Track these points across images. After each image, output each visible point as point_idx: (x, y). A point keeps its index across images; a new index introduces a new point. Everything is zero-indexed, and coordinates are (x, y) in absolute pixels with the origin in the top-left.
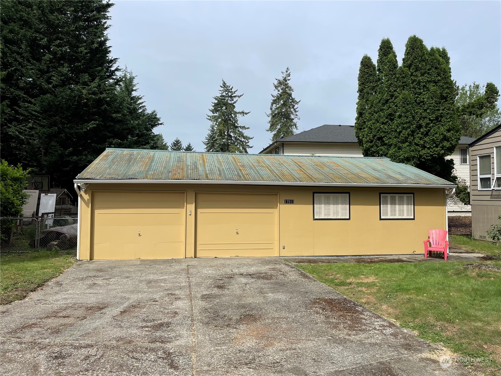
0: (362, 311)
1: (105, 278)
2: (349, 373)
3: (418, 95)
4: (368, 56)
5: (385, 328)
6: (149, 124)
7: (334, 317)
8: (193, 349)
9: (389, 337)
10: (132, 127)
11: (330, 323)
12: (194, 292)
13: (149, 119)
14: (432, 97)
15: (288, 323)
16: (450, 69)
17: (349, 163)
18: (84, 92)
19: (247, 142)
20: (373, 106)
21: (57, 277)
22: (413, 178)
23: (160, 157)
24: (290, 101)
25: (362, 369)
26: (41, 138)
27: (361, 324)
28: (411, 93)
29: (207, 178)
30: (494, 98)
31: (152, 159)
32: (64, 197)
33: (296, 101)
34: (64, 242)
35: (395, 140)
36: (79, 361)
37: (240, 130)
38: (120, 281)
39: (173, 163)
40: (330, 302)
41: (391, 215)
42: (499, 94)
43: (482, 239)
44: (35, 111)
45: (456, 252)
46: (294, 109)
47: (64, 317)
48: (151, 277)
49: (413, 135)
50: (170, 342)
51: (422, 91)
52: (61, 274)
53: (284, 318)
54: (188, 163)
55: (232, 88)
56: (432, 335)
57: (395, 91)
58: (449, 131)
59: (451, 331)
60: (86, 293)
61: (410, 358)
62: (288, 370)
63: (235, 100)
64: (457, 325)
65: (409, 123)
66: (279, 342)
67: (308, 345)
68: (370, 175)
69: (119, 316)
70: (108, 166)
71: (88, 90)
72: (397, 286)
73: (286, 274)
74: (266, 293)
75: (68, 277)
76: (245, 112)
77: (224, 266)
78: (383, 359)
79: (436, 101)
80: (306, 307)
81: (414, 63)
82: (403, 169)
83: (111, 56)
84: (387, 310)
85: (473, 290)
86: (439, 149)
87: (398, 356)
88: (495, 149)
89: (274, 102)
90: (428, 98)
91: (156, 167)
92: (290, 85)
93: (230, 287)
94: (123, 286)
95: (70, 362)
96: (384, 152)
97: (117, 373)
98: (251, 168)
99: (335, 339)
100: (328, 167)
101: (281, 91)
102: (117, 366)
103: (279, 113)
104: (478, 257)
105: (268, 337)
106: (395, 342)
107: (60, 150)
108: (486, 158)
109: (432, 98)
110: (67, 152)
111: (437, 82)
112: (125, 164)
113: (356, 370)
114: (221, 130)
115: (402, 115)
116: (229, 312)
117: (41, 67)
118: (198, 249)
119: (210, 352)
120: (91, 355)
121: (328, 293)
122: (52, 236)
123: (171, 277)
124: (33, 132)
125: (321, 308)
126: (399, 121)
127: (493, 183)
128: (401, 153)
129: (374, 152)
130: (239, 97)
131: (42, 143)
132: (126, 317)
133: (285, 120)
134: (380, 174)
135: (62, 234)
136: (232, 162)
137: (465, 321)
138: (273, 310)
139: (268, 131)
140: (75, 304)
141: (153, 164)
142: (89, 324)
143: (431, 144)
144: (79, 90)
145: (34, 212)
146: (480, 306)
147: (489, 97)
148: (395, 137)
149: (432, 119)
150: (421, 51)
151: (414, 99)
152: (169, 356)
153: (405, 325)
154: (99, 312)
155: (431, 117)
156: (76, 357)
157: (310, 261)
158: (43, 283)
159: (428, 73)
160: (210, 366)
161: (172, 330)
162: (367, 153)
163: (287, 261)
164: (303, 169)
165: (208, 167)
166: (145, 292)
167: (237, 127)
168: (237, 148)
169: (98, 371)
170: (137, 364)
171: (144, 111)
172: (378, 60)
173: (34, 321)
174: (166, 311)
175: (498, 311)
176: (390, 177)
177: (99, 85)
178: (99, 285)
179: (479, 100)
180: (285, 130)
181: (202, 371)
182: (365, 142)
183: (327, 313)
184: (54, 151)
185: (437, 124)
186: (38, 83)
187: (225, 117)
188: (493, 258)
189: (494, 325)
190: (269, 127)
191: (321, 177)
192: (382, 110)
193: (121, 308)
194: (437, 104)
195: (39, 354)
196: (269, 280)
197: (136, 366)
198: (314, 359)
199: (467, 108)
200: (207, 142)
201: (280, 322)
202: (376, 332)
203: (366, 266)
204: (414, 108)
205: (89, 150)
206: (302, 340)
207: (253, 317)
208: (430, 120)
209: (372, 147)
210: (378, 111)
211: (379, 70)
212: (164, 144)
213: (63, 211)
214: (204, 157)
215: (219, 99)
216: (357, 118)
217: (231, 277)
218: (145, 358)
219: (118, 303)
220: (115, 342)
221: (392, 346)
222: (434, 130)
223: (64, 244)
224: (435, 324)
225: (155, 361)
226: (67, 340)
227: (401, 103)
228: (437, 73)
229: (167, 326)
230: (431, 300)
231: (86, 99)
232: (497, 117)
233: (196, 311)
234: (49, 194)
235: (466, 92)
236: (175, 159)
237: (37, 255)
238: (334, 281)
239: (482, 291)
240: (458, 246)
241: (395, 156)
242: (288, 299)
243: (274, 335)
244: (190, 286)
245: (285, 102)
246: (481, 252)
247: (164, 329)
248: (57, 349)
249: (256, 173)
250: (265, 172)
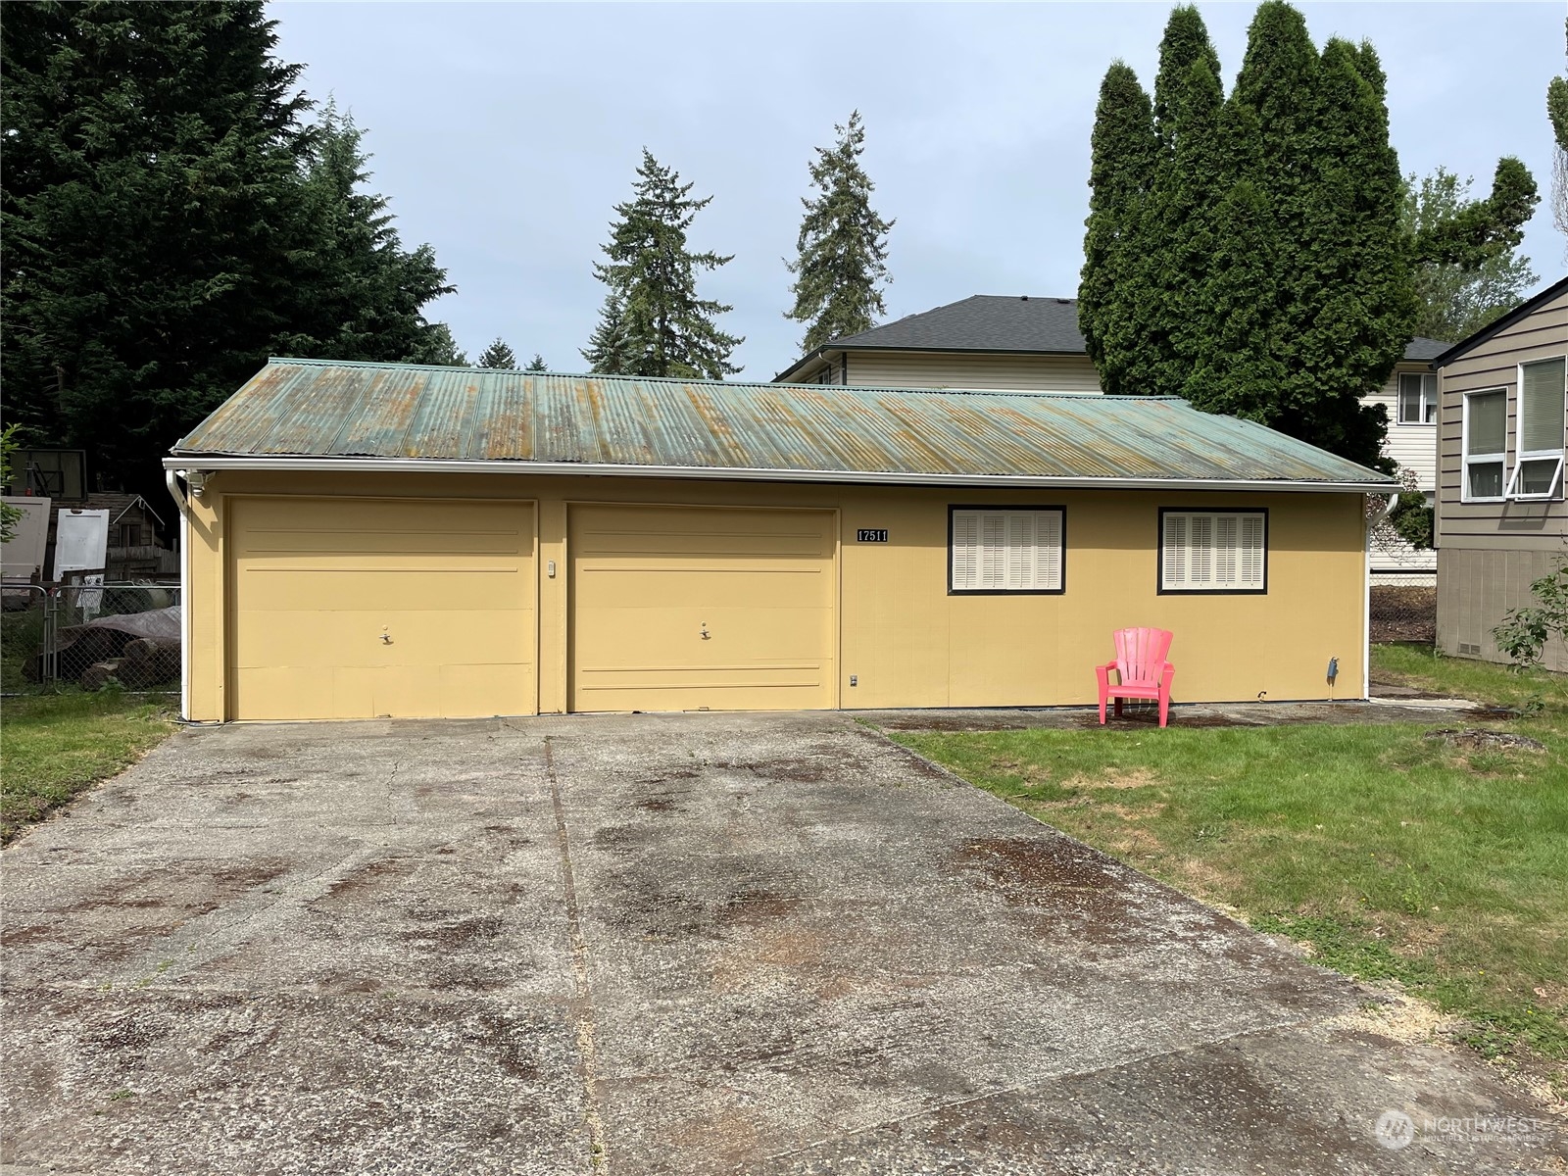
0: (1125, 880)
1: (277, 777)
2: (1109, 1084)
3: (1284, 193)
4: (1126, 65)
5: (1205, 933)
6: (410, 290)
7: (1036, 900)
8: (581, 1008)
9: (1223, 963)
10: (354, 297)
11: (1024, 919)
12: (573, 823)
13: (410, 273)
14: (1327, 201)
15: (886, 919)
16: (1385, 111)
17: (1060, 412)
18: (192, 174)
19: (723, 352)
20: (1137, 229)
21: (117, 774)
22: (1265, 461)
23: (450, 388)
24: (862, 221)
25: (1150, 1071)
26: (54, 327)
27: (1124, 921)
28: (1263, 188)
29: (606, 456)
30: (1520, 208)
31: (422, 396)
32: (136, 520)
33: (880, 221)
34: (139, 663)
35: (1207, 339)
36: (192, 1052)
37: (702, 315)
38: (328, 787)
39: (492, 409)
40: (1016, 851)
41: (1195, 579)
42: (1537, 194)
43: (1467, 656)
44: (32, 239)
45: (1391, 696)
46: (876, 249)
47: (142, 905)
48: (430, 775)
49: (1264, 326)
50: (502, 985)
51: (1297, 180)
52: (130, 767)
53: (875, 904)
54: (540, 409)
55: (676, 176)
56: (1361, 954)
57: (1211, 180)
58: (1377, 311)
59: (1422, 941)
60: (216, 827)
61: (1300, 1031)
62: (905, 1075)
63: (685, 215)
64: (1439, 923)
65: (1253, 284)
66: (866, 983)
67: (961, 990)
68: (1130, 451)
69: (329, 900)
70: (276, 415)
71: (205, 169)
72: (1225, 801)
73: (866, 763)
74: (806, 824)
75: (155, 776)
76: (717, 256)
77: (665, 738)
78: (1213, 1034)
79: (1341, 216)
80: (940, 867)
81: (1275, 89)
82: (1231, 433)
83: (277, 56)
84: (1201, 877)
85: (1469, 810)
86: (1344, 371)
87: (1262, 1024)
88: (1520, 370)
89: (811, 224)
90: (1316, 206)
91: (436, 420)
92: (861, 168)
93: (688, 805)
94: (336, 803)
95: (164, 1058)
96: (1169, 380)
97: (327, 1092)
98: (750, 428)
99: (1046, 970)
100: (996, 426)
101: (833, 188)
102: (325, 1069)
103: (825, 260)
104: (1462, 711)
105: (828, 967)
106: (1244, 978)
107: (115, 367)
108: (1491, 400)
109: (1328, 205)
110: (139, 374)
111: (1347, 154)
112: (335, 409)
113: (1130, 1072)
114: (641, 312)
115: (1230, 260)
116: (690, 884)
117: (45, 89)
118: (579, 685)
119: (637, 1018)
120: (236, 1033)
121: (1006, 824)
122: (96, 643)
123: (494, 774)
124: (27, 309)
125: (988, 869)
126: (1222, 278)
127: (1511, 479)
128: (1226, 381)
129: (1137, 379)
130: (698, 206)
131: (56, 344)
132: (350, 904)
133: (845, 283)
134: (1161, 447)
135: (131, 639)
136: (686, 407)
137: (1460, 911)
138: (836, 878)
139: (791, 316)
140: (177, 862)
141: (428, 410)
142: (227, 929)
143: (1319, 356)
144: (173, 170)
145: (38, 570)
146: (1501, 862)
147: (1505, 205)
148: (1209, 332)
149: (1326, 272)
150: (1299, 51)
151: (1272, 206)
152: (500, 1033)
153: (1267, 922)
154: (260, 886)
155: (1325, 268)
156: (182, 1041)
157: (937, 724)
158: (71, 795)
159: (1319, 124)
160: (641, 1065)
161: (507, 946)
162: (1116, 384)
163: (865, 723)
164: (917, 432)
165: (607, 421)
166: (409, 823)
167: (691, 305)
168: (690, 373)
169: (259, 1087)
170: (395, 1062)
171: (391, 245)
172: (1158, 77)
173: (38, 919)
174: (484, 883)
175: (1560, 876)
176: (1192, 457)
177: (241, 153)
178: (257, 801)
179: (1473, 213)
180: (844, 314)
181: (615, 1083)
182: (1111, 347)
183: (1009, 885)
184: (96, 370)
185: (1342, 288)
186: (38, 143)
187: (653, 272)
188: (1512, 713)
189: (1557, 923)
190: (795, 306)
191: (975, 456)
192: (1167, 243)
193: (333, 875)
194: (1344, 223)
195: (56, 1031)
196: (811, 781)
197: (393, 1069)
198: (989, 1038)
199: (1436, 239)
200: (594, 351)
201: (861, 918)
202: (1178, 946)
203: (1117, 739)
204: (1269, 235)
205: (211, 368)
206: (940, 973)
207: (771, 902)
208: (1319, 275)
209: (1132, 363)
210: (1155, 247)
211: (1161, 111)
212: (455, 357)
213: (134, 565)
214: (592, 391)
215: (635, 212)
216: (1086, 268)
217: (691, 775)
218: (420, 1041)
219: (321, 858)
220: (314, 987)
221: (1237, 992)
222: (1333, 310)
223: (138, 671)
224: (1366, 918)
225: (455, 1050)
226: (152, 982)
227: (1229, 219)
228: (1348, 121)
229: (491, 932)
230: (1341, 844)
231: (200, 199)
232: (1507, 281)
233: (582, 883)
234: (85, 512)
235: (1415, 198)
236: (500, 397)
237: (48, 706)
238: (1022, 785)
239: (1499, 816)
240: (1394, 676)
241: (1204, 392)
242: (879, 842)
243: (845, 958)
244: (557, 803)
245: (844, 224)
246: (1468, 694)
247: (480, 942)
248: (117, 1014)
249: (764, 444)
250: (793, 441)
